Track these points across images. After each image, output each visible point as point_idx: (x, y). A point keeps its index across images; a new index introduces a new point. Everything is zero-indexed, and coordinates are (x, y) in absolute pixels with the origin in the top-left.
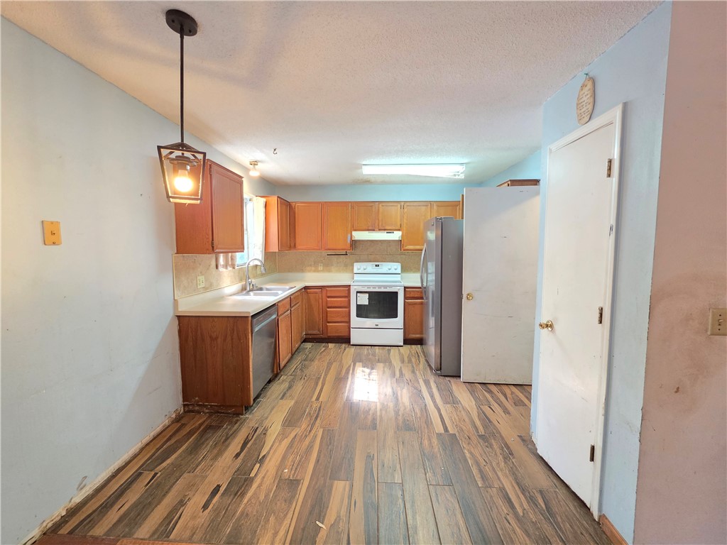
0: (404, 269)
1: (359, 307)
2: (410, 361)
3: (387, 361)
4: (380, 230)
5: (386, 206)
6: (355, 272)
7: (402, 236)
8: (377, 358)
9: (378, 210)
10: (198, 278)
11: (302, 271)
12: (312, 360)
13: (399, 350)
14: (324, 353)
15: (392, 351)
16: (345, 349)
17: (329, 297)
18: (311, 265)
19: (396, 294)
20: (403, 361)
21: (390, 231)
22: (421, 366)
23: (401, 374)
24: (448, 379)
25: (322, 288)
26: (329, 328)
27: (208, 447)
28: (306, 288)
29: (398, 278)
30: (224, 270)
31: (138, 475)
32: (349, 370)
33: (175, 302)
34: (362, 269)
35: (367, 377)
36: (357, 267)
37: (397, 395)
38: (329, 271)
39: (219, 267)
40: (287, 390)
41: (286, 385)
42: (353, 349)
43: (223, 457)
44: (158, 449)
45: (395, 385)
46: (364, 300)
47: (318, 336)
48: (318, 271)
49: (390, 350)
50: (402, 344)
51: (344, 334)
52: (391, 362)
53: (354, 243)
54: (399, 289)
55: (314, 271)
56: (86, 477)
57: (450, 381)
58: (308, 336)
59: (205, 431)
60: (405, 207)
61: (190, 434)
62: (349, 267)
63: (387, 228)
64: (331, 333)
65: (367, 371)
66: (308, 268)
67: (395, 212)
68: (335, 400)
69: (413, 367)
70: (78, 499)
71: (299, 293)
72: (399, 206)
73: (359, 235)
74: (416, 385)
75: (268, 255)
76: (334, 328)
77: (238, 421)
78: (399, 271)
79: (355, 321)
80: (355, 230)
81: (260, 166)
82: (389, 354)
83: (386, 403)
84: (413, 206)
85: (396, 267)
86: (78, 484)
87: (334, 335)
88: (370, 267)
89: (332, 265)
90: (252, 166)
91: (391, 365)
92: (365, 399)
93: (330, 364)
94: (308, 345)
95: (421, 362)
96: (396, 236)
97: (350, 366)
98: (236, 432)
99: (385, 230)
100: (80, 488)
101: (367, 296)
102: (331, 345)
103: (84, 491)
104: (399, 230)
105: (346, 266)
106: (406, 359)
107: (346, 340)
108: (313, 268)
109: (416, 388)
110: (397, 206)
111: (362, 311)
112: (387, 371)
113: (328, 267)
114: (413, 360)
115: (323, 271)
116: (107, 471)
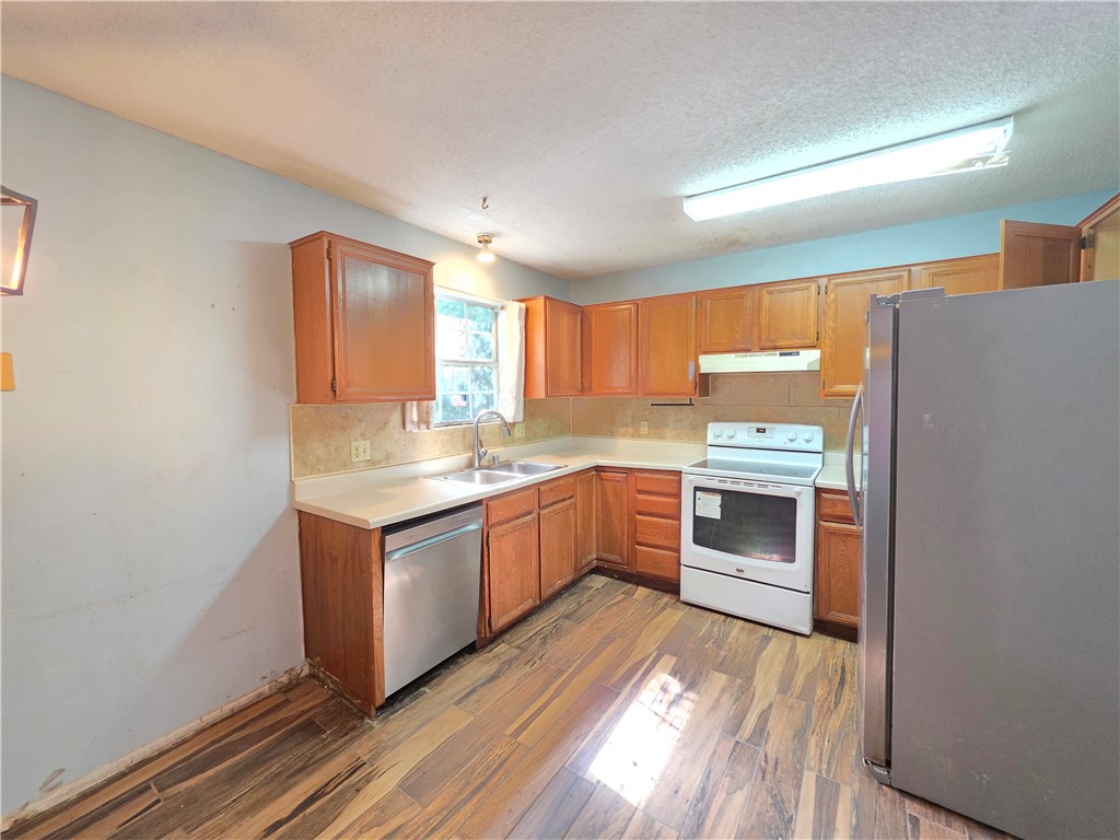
0: (828, 443)
1: (699, 522)
2: (807, 693)
3: (741, 672)
4: (763, 349)
5: (780, 292)
6: (709, 442)
7: (822, 359)
8: (722, 653)
9: (760, 303)
10: (354, 444)
11: (611, 434)
12: (580, 621)
13: (793, 647)
14: (614, 610)
15: (773, 643)
16: (663, 609)
17: (640, 492)
18: (626, 425)
19: (790, 504)
20: (785, 686)
21: (788, 350)
22: (835, 722)
23: (761, 730)
24: (912, 808)
25: (628, 471)
26: (639, 557)
27: (260, 779)
28: (598, 469)
29: (814, 462)
30: (416, 431)
31: (142, 790)
32: (638, 670)
33: (292, 486)
34: (725, 436)
35: (664, 707)
36: (715, 431)
37: (708, 809)
38: (662, 438)
39: (409, 426)
40: (483, 684)
41: (493, 667)
42: (677, 615)
43: (256, 818)
44: (213, 743)
45: (721, 765)
46: (712, 508)
47: (618, 567)
48: (640, 437)
49: (767, 639)
50: (806, 629)
51: (667, 574)
52: (751, 679)
53: (705, 383)
54: (799, 494)
55: (633, 436)
56: (61, 771)
57: (915, 821)
58: (601, 564)
59: (293, 732)
60: (830, 289)
61: (272, 729)
62: (697, 432)
63: (780, 343)
64: (643, 568)
65: (675, 687)
66: (622, 430)
67: (802, 304)
68: (545, 755)
69: (808, 717)
70: (42, 805)
71: (572, 480)
72: (813, 287)
73: (711, 364)
74: (787, 790)
75: (530, 405)
76: (649, 559)
77: (354, 728)
78: (818, 445)
79: (691, 551)
80: (706, 353)
81: (496, 244)
82: (761, 649)
83: (658, 825)
84: (854, 283)
85: (812, 436)
86: (44, 780)
87: (648, 571)
88: (743, 433)
89: (666, 426)
90: (481, 245)
91: (744, 693)
92: (614, 785)
93: (607, 641)
94: (599, 581)
95: (843, 707)
96: (807, 360)
97: (643, 660)
98: (329, 757)
99: (775, 348)
100: (47, 787)
101: (718, 499)
102: (642, 592)
103: (56, 794)
104: (814, 347)
105: (694, 428)
106: (799, 680)
107: (671, 587)
108: (631, 430)
109: (778, 804)
110: (807, 288)
111: (706, 533)
112: (727, 704)
113: (657, 430)
114: (820, 691)
115: (648, 436)
116: (115, 764)
